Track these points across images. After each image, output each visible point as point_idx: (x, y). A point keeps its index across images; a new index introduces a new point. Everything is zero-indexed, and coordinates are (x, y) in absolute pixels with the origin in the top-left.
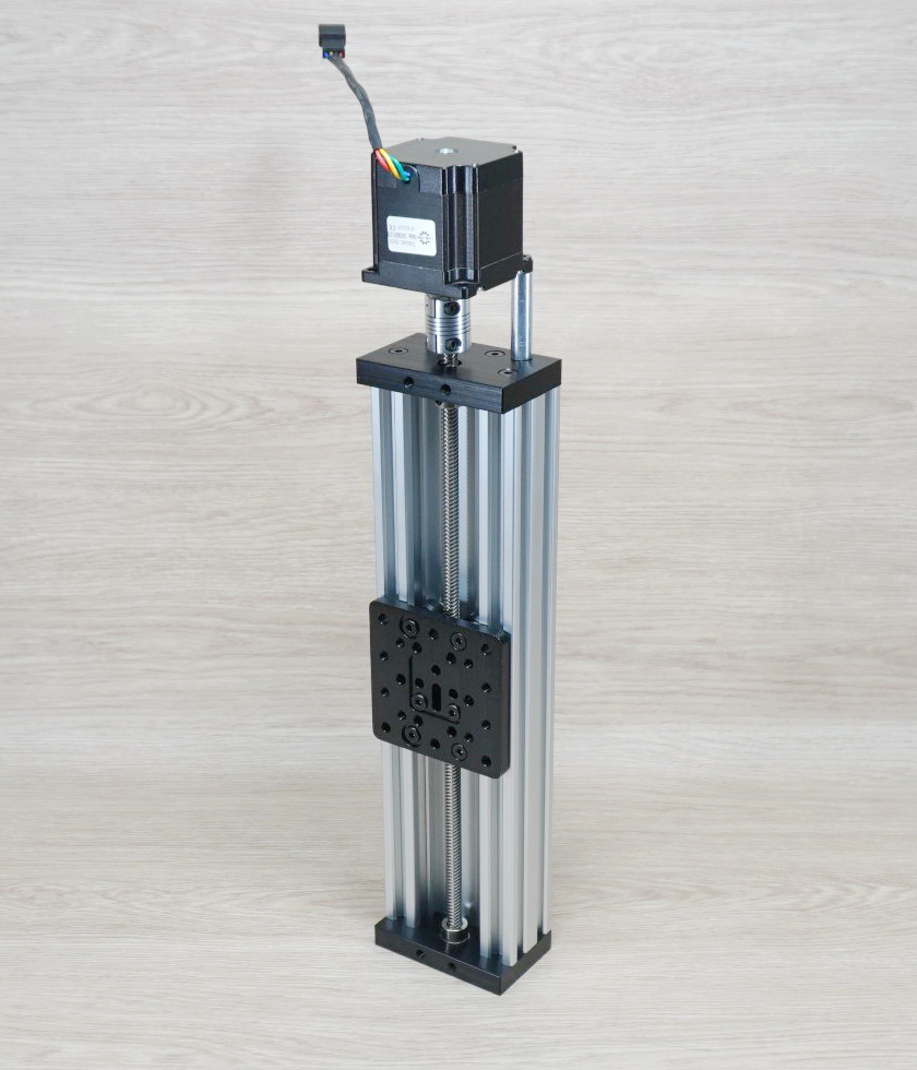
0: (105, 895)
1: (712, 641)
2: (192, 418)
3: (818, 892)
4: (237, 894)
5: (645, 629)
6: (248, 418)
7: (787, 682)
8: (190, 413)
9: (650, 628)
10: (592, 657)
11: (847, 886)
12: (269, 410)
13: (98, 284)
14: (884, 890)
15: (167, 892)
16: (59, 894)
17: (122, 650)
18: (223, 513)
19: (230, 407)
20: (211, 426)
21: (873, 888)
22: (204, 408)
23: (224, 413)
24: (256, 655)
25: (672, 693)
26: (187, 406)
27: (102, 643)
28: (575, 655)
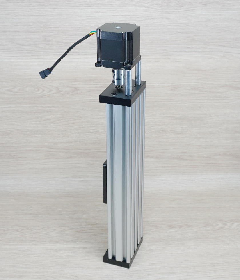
0: (17, 231)
1: (185, 153)
2: (40, 93)
3: (218, 225)
4: (55, 229)
5: (167, 149)
6: (56, 93)
7: (206, 163)
8: (39, 92)
9: (168, 149)
10: (152, 157)
11: (226, 223)
12: (62, 91)
13: (13, 56)
14: (236, 224)
15: (35, 229)
16: (4, 231)
17: (20, 157)
18: (49, 119)
19: (51, 90)
20: (46, 95)
21: (232, 223)
22: (43, 91)
23: (49, 92)
24: (58, 158)
25: (174, 167)
26: (39, 90)
27: (14, 156)
28: (148, 157)
